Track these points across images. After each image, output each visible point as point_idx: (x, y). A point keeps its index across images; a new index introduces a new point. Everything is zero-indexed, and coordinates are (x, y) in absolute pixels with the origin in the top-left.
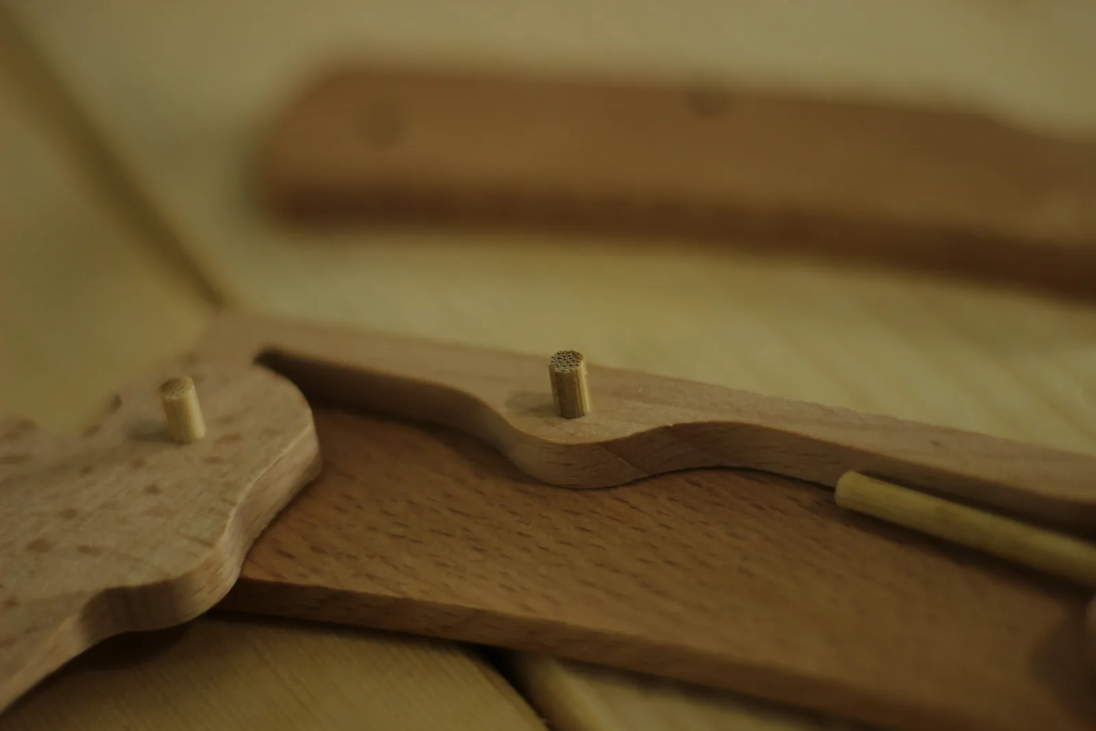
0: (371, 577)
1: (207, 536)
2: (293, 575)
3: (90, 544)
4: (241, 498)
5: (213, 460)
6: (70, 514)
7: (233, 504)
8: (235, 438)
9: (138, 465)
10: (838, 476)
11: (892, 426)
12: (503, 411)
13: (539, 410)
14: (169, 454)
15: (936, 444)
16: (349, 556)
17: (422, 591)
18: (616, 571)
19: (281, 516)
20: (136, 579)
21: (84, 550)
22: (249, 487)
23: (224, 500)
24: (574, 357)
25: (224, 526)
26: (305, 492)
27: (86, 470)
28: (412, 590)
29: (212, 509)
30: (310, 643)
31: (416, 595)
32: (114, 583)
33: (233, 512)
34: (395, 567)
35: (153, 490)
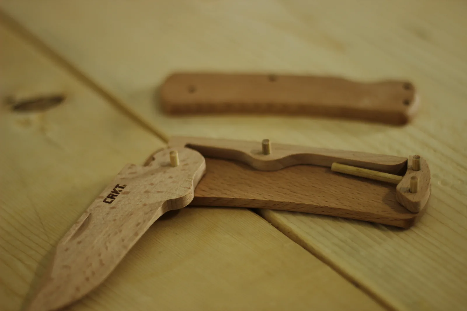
0: (226, 194)
1: (188, 186)
2: (207, 195)
3: (160, 190)
4: (193, 178)
5: (184, 170)
6: (152, 184)
7: (192, 179)
8: (187, 164)
9: (165, 172)
10: (332, 164)
11: (343, 152)
12: (251, 154)
13: (259, 153)
14: (172, 169)
15: (354, 155)
16: (219, 190)
17: (239, 196)
18: (283, 188)
19: (200, 182)
20: (174, 197)
21: (158, 192)
22: (194, 175)
23: (189, 178)
24: (267, 141)
25: (191, 184)
26: (204, 176)
27: (152, 174)
28: (237, 196)
29: (187, 181)
30: (211, 211)
31: (238, 197)
32: (169, 199)
33: (192, 181)
34: (231, 191)
35: (171, 177)
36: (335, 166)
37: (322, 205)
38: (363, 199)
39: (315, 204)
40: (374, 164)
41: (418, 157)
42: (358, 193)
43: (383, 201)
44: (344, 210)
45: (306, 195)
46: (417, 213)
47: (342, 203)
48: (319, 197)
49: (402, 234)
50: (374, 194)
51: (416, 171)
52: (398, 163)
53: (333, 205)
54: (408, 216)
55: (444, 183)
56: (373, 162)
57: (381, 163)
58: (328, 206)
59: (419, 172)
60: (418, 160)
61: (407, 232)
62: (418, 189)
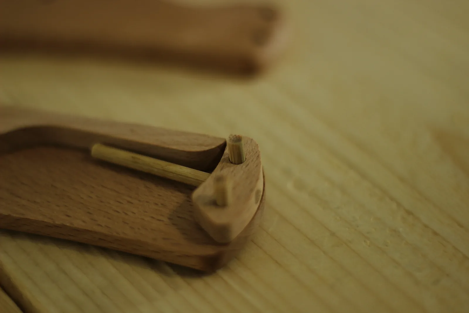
10: (93, 145)
15: (132, 130)
36: (97, 150)
37: (58, 222)
38: (133, 213)
39: (46, 220)
40: (164, 148)
41: (238, 139)
42: (129, 202)
43: (169, 219)
44: (96, 233)
45: (35, 202)
46: (226, 244)
47: (95, 220)
48: (58, 206)
49: (198, 284)
50: (156, 204)
51: (235, 164)
52: (207, 148)
53: (78, 224)
54: (209, 251)
55: (300, 185)
56: (163, 145)
57: (175, 147)
58: (68, 225)
59: (239, 166)
60: (237, 144)
61: (209, 280)
62: (230, 198)
